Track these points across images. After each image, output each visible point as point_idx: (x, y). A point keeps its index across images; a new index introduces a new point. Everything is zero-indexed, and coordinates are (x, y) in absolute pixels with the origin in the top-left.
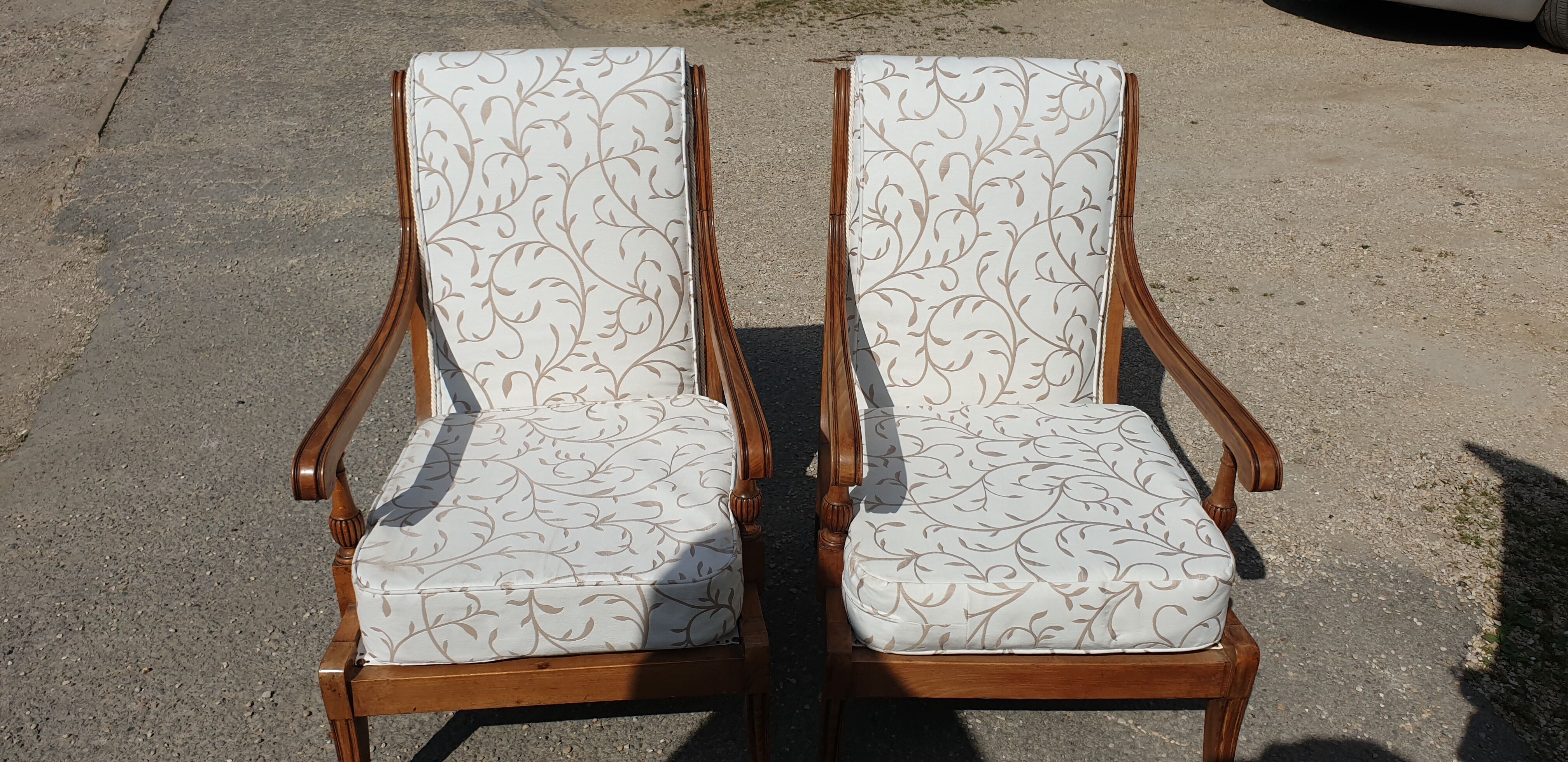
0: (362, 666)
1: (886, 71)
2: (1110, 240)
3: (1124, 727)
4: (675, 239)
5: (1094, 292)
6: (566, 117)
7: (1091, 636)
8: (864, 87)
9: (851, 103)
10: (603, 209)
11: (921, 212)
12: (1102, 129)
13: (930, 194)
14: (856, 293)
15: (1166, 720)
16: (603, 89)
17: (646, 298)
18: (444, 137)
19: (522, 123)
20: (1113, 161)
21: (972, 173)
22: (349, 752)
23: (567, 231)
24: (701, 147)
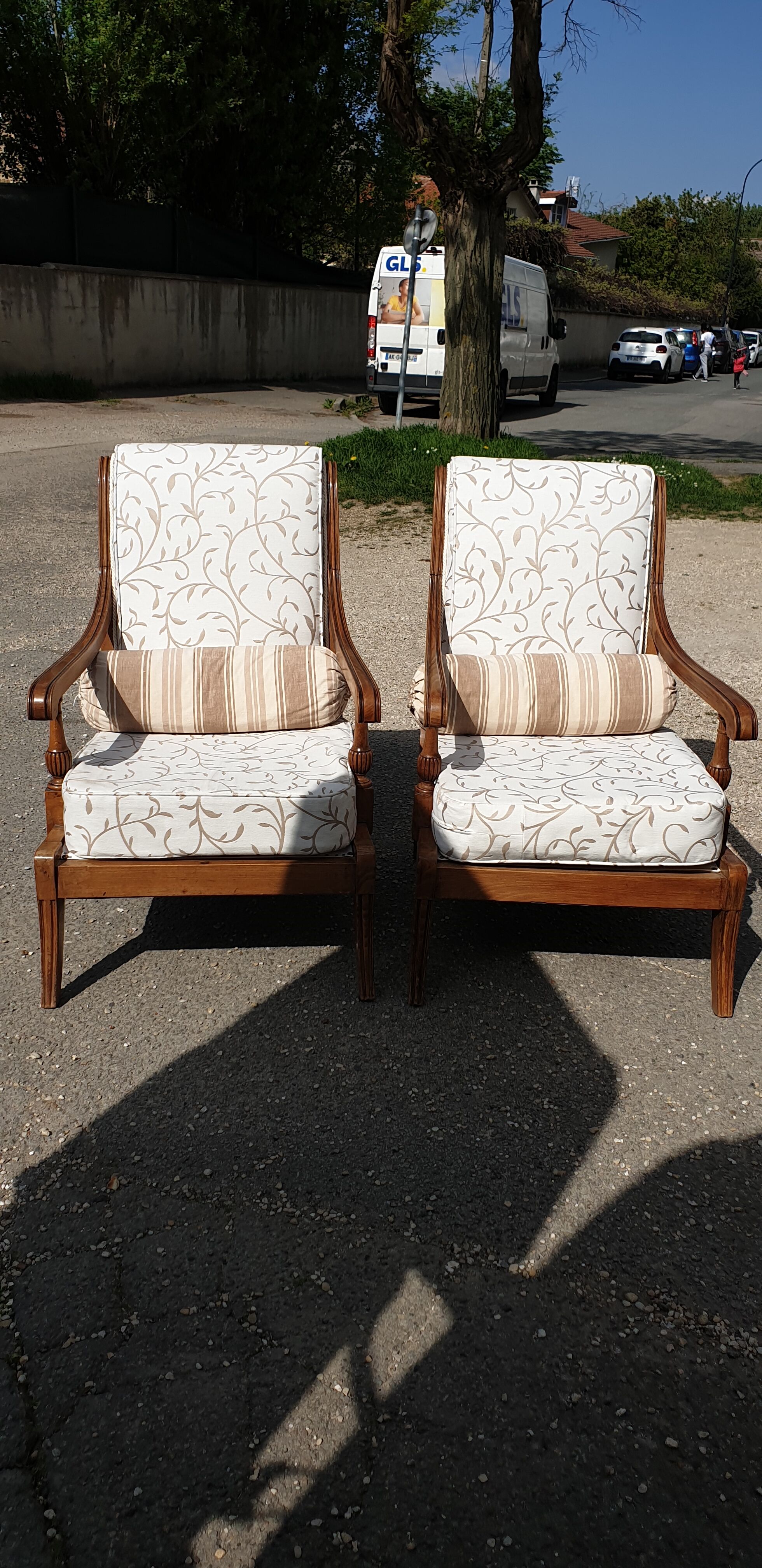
0: (66, 860)
1: (474, 465)
2: (645, 600)
3: (654, 966)
4: (311, 588)
5: (633, 639)
6: (230, 490)
7: (617, 849)
8: (457, 477)
9: (448, 489)
10: (257, 561)
11: (499, 570)
12: (637, 512)
13: (506, 556)
14: (449, 635)
15: (688, 964)
16: (260, 471)
17: (286, 632)
18: (139, 502)
19: (199, 492)
20: (646, 538)
21: (538, 541)
22: (50, 931)
23: (228, 577)
24: (332, 521)
